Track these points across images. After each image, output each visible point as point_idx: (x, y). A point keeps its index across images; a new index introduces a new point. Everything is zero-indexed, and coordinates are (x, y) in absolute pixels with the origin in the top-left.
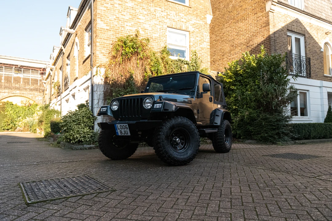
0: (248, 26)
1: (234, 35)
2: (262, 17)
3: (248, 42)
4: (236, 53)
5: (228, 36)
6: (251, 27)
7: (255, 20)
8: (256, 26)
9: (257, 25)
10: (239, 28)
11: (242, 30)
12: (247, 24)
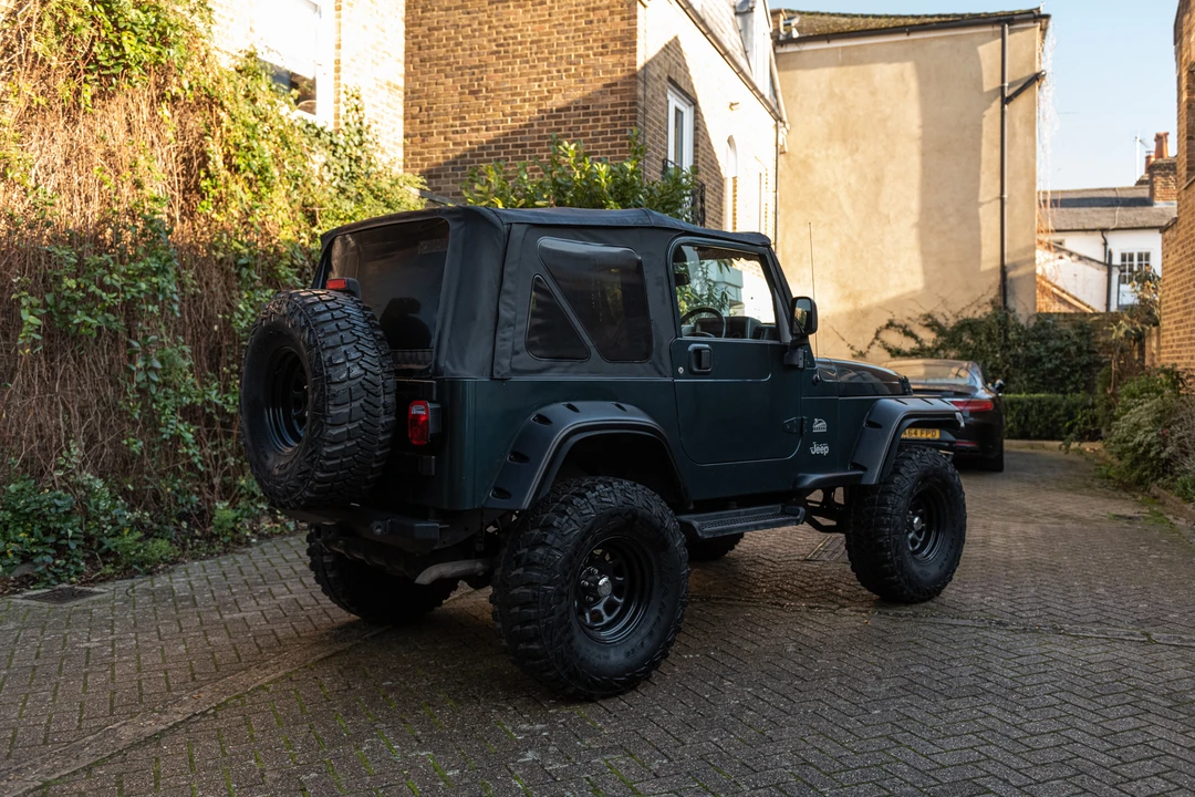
0: (547, 29)
1: (481, 47)
2: (607, 12)
3: (546, 94)
4: (486, 123)
5: (457, 44)
6: (559, 39)
7: (581, 17)
8: (584, 42)
9: (587, 37)
10: (505, 27)
11: (519, 38)
12: (545, 21)
